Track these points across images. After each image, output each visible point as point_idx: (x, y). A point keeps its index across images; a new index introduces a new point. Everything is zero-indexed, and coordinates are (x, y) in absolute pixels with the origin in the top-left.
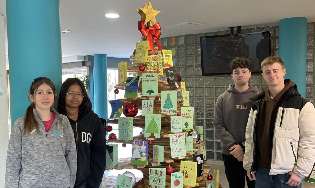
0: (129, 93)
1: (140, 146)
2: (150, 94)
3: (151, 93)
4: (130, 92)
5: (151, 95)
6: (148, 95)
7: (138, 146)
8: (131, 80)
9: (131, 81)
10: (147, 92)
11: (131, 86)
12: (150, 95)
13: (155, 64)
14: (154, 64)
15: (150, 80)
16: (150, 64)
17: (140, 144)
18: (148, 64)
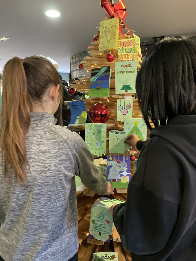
0: (96, 90)
1: (119, 162)
2: (126, 91)
3: (128, 90)
4: (98, 89)
5: (127, 93)
6: (123, 92)
7: (117, 163)
8: (98, 72)
9: (98, 74)
10: (123, 89)
11: (99, 81)
12: (125, 93)
13: (129, 51)
14: (127, 50)
15: (126, 72)
16: (121, 51)
17: (118, 160)
18: (119, 51)
